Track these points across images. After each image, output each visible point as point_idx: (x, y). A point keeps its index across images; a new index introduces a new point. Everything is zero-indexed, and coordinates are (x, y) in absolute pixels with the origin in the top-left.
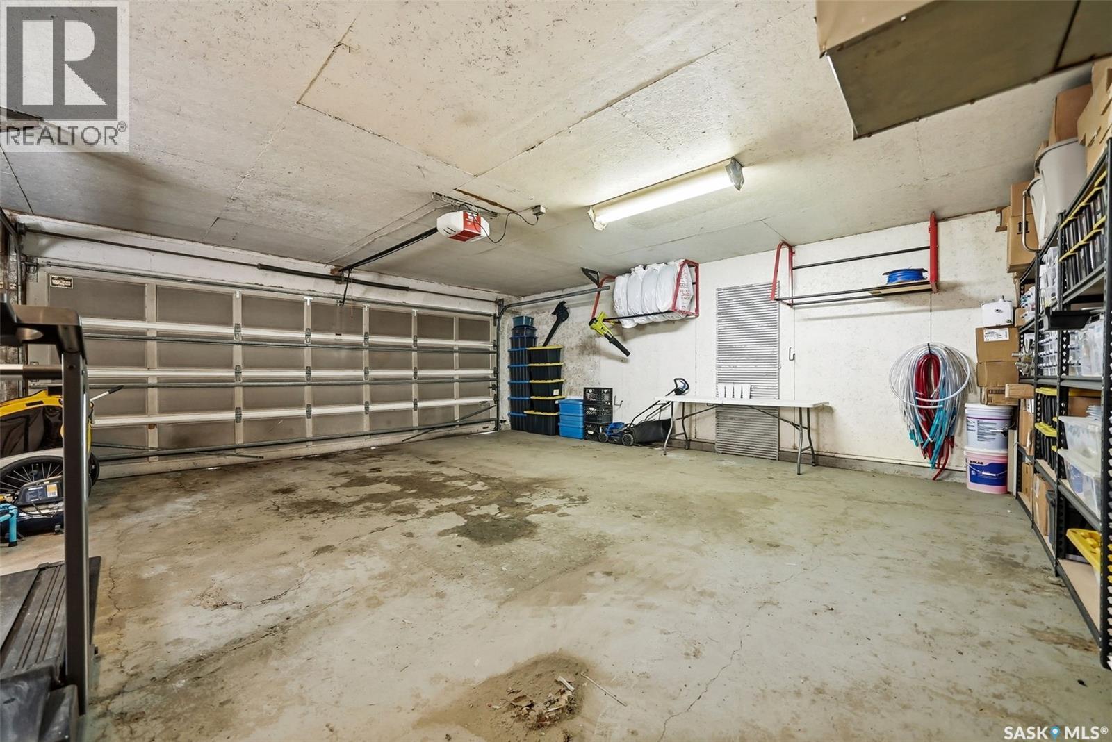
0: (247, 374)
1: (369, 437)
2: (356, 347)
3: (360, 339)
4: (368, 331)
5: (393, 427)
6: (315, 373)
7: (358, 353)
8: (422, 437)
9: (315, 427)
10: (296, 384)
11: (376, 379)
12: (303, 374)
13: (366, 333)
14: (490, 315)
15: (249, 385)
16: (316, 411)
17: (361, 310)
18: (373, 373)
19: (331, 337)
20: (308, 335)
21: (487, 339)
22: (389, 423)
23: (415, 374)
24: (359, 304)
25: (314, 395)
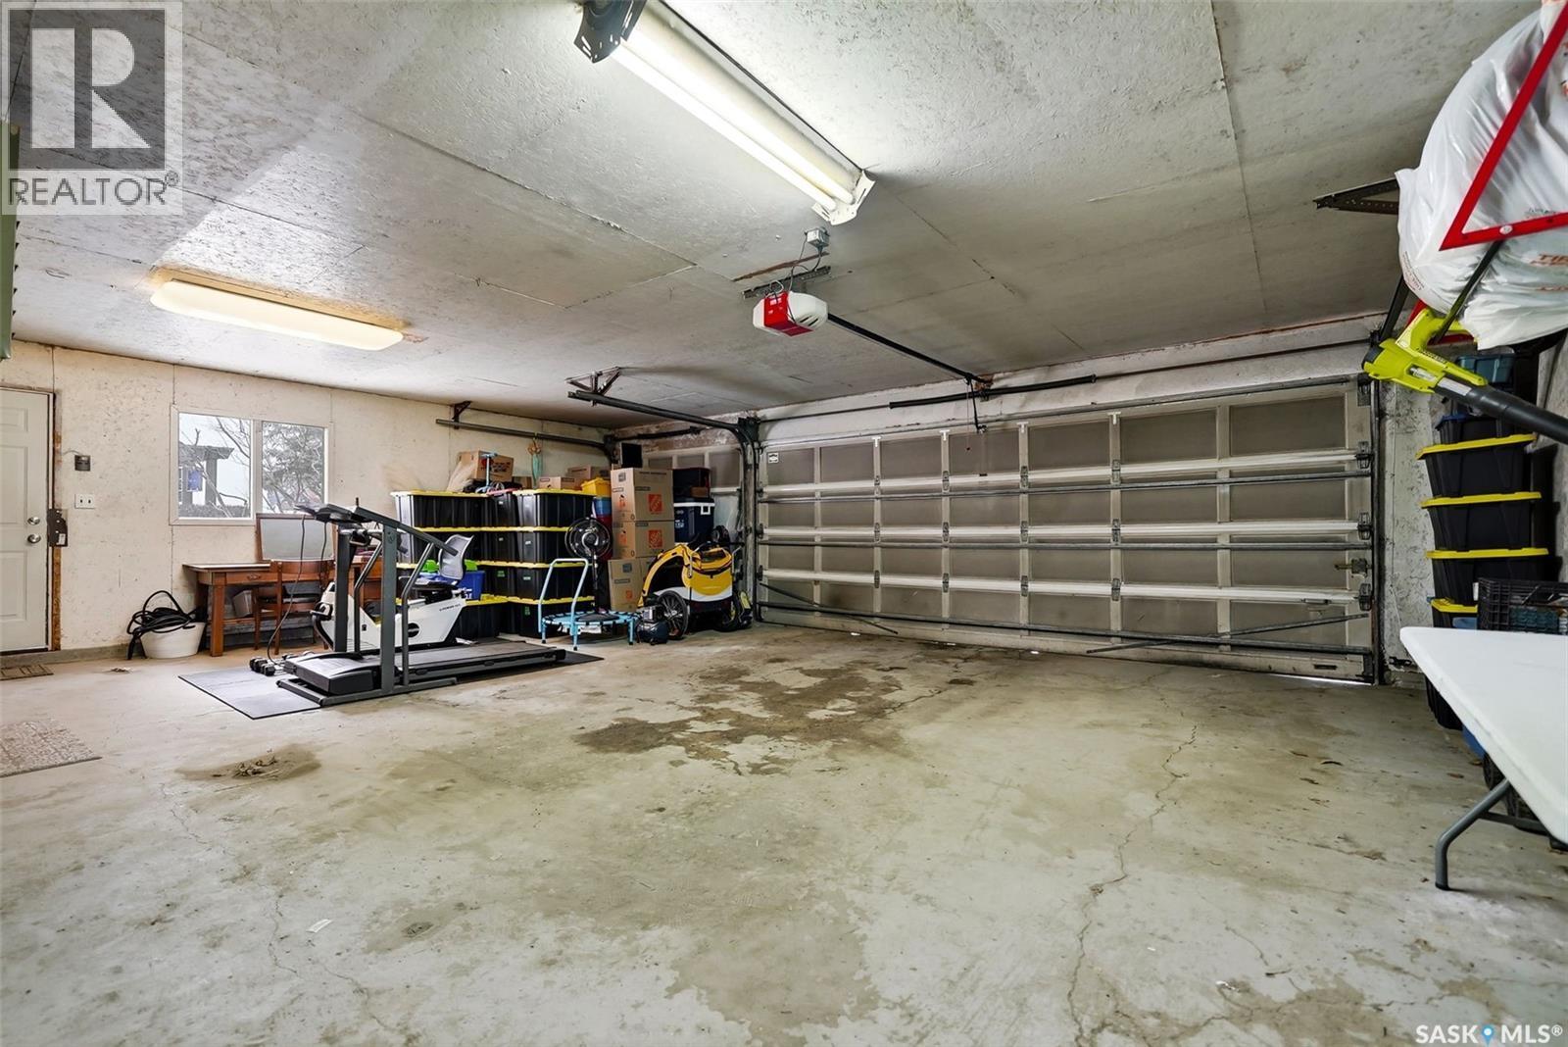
0: (886, 532)
1: (1027, 632)
2: (1006, 491)
3: (1015, 477)
4: (1026, 464)
5: (1070, 623)
6: (954, 532)
7: (1014, 500)
8: (1130, 653)
9: (954, 606)
10: (930, 545)
11: (1040, 541)
12: (938, 532)
13: (1024, 467)
14: (1344, 380)
15: (889, 545)
16: (954, 583)
17: (1016, 432)
18: (1035, 531)
19: (974, 480)
20: (946, 480)
21: (1336, 443)
22: (1063, 615)
23: (1116, 531)
24: (1012, 425)
25: (952, 562)
